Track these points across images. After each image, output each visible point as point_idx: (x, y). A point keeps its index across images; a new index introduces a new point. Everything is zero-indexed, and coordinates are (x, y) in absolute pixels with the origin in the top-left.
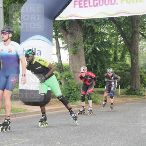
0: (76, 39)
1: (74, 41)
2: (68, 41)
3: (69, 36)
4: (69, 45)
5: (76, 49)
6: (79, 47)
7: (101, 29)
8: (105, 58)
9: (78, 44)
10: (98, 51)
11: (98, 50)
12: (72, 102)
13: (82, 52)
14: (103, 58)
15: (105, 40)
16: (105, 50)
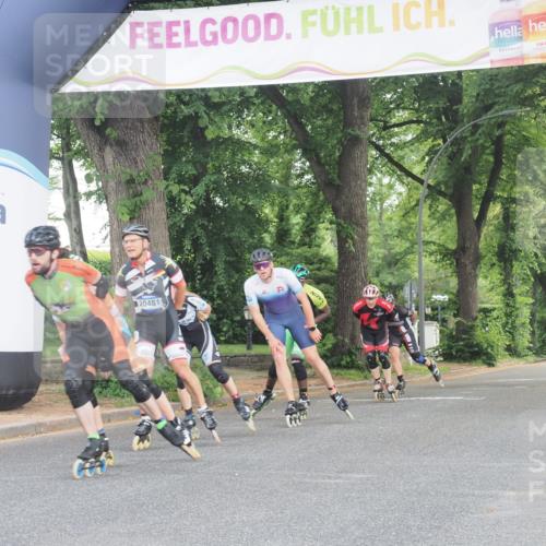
0: (136, 163)
1: (128, 170)
2: (106, 171)
3: (109, 154)
4: (112, 184)
5: (137, 199)
6: (148, 194)
7: (230, 127)
8: (244, 235)
9: (146, 182)
10: (218, 206)
11: (221, 204)
12: (118, 395)
13: (158, 212)
14: (238, 233)
15: (244, 169)
16: (246, 205)
